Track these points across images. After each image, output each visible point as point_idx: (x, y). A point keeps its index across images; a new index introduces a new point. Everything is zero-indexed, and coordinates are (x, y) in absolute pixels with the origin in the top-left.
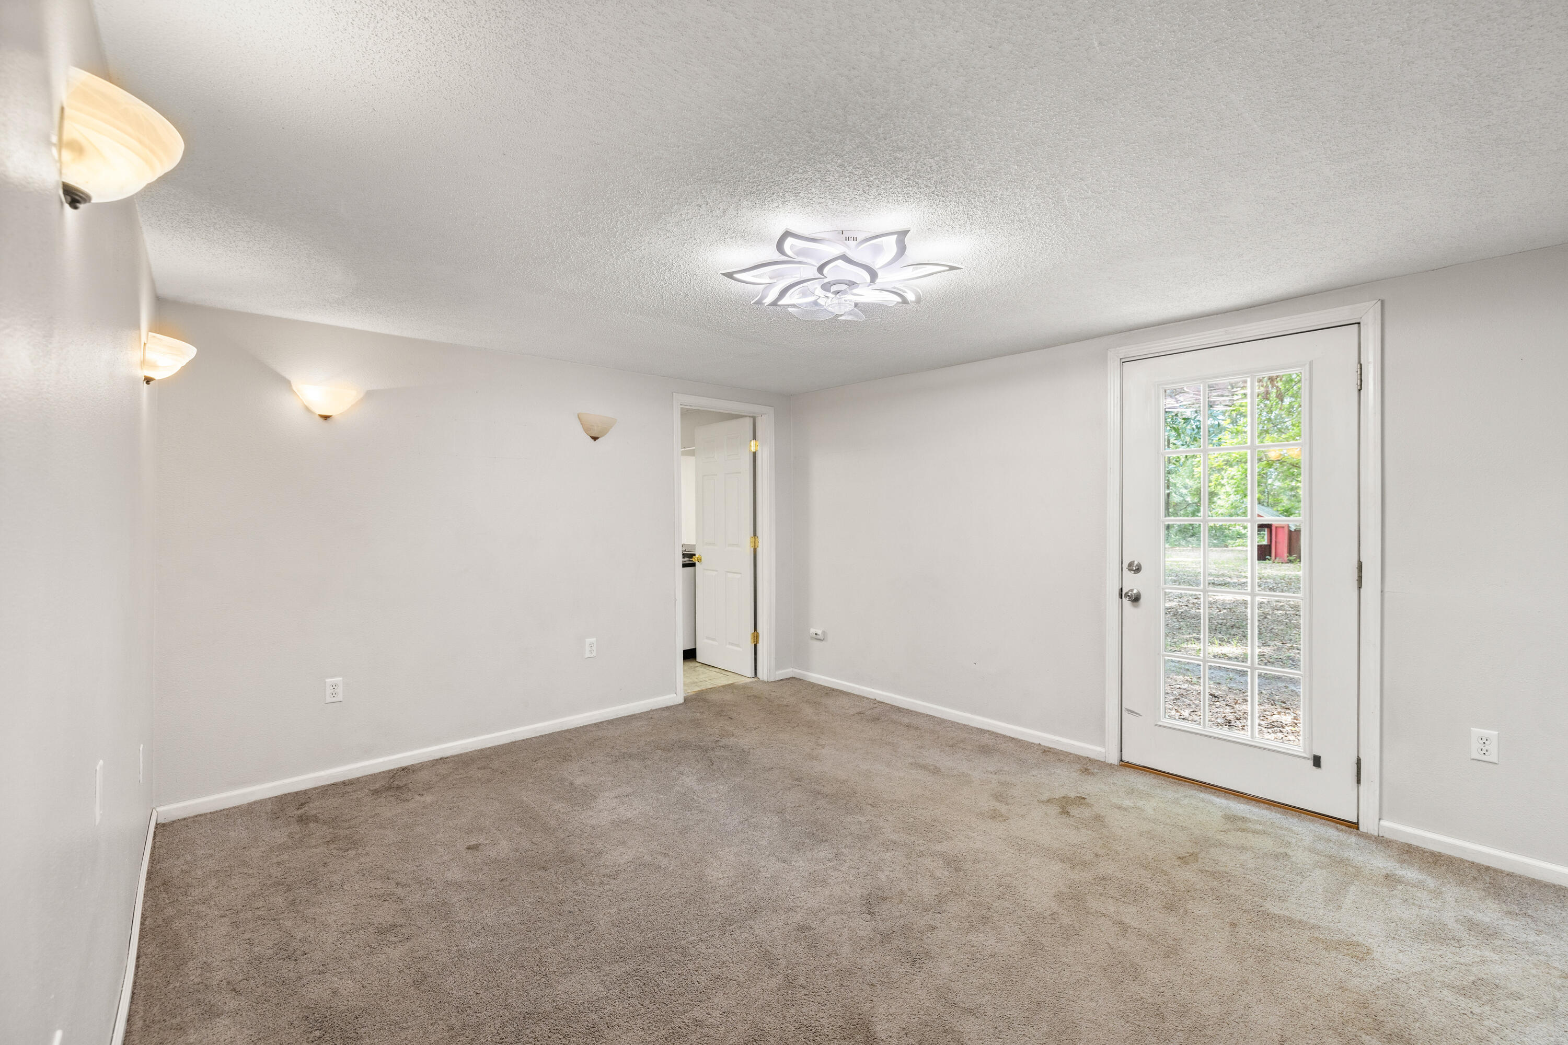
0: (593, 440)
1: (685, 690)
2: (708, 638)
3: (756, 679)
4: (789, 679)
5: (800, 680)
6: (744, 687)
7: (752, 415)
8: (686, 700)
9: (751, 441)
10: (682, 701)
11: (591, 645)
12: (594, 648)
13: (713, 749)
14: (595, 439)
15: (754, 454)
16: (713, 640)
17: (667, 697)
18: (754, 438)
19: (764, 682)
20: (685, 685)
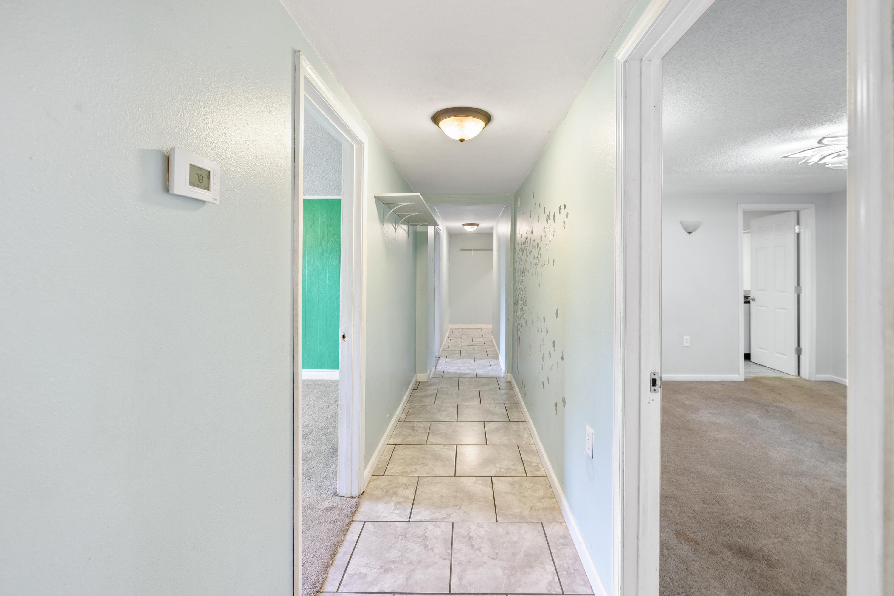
0: (688, 234)
1: (745, 375)
2: (760, 348)
3: (799, 377)
4: (828, 381)
5: (838, 383)
6: (789, 380)
7: (796, 210)
8: (746, 380)
9: (795, 226)
10: (743, 380)
11: (687, 340)
12: (689, 341)
13: (768, 406)
14: (690, 233)
15: (798, 235)
16: (765, 349)
17: (734, 375)
18: (798, 224)
19: (806, 380)
20: (745, 372)
